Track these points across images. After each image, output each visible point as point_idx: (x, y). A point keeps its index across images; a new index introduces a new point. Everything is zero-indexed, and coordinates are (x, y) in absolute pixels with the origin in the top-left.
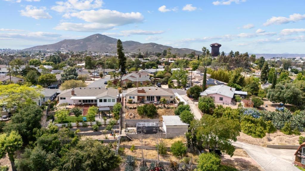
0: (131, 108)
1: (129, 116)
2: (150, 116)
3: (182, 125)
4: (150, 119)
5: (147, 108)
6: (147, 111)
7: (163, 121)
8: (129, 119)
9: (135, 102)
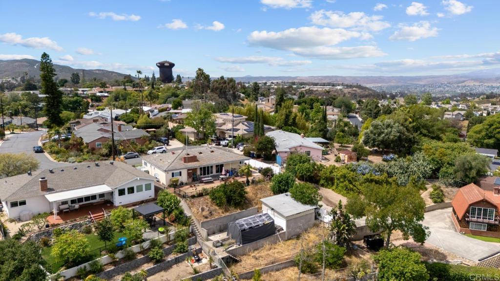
0: (193, 197)
1: (199, 213)
2: (238, 205)
3: (307, 210)
4: (240, 210)
5: (231, 191)
6: (232, 196)
7: (272, 209)
8: (207, 220)
9: (183, 182)
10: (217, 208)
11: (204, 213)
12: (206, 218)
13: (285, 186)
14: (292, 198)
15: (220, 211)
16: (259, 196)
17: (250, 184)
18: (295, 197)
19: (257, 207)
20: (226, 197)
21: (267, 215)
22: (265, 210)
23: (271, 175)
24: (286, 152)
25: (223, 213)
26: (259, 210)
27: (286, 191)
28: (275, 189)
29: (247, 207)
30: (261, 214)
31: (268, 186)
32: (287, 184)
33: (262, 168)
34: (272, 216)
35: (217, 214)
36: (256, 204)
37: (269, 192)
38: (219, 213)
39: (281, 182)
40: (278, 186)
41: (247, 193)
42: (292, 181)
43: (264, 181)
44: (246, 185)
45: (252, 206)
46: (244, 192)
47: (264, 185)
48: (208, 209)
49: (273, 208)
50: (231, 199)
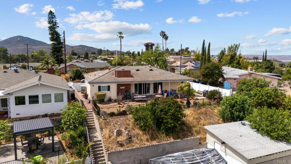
1: (113, 137)
2: (170, 131)
3: (284, 150)
4: (174, 138)
5: (162, 111)
6: (163, 118)
7: (223, 143)
8: (122, 149)
9: (112, 98)
10: (141, 133)
11: (120, 139)
12: (122, 145)
13: (240, 112)
14: (253, 128)
15: (144, 137)
16: (202, 122)
17: (191, 106)
18: (258, 128)
19: (198, 136)
20: (154, 119)
21: (215, 152)
22: (211, 143)
23: (219, 99)
24: (235, 79)
25: (147, 141)
26: (202, 142)
27: (241, 119)
28: (226, 114)
29: (185, 136)
30: (204, 149)
31: (216, 111)
32: (243, 109)
33: (207, 91)
34: (223, 154)
35: (138, 142)
36: (198, 133)
37: (216, 119)
38: (142, 140)
39: (234, 106)
40: (230, 111)
41: (185, 116)
42: (249, 106)
43: (210, 104)
44: (186, 107)
45: (192, 135)
46: (181, 114)
47: (209, 109)
48: (127, 132)
49: (224, 141)
50: (162, 122)
